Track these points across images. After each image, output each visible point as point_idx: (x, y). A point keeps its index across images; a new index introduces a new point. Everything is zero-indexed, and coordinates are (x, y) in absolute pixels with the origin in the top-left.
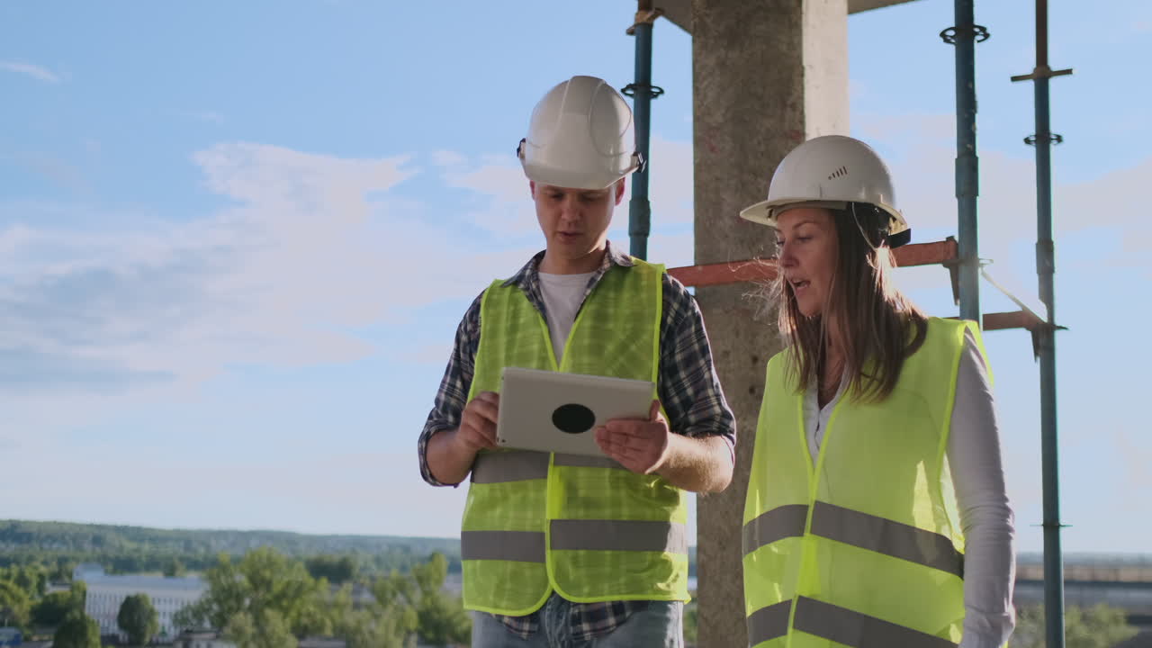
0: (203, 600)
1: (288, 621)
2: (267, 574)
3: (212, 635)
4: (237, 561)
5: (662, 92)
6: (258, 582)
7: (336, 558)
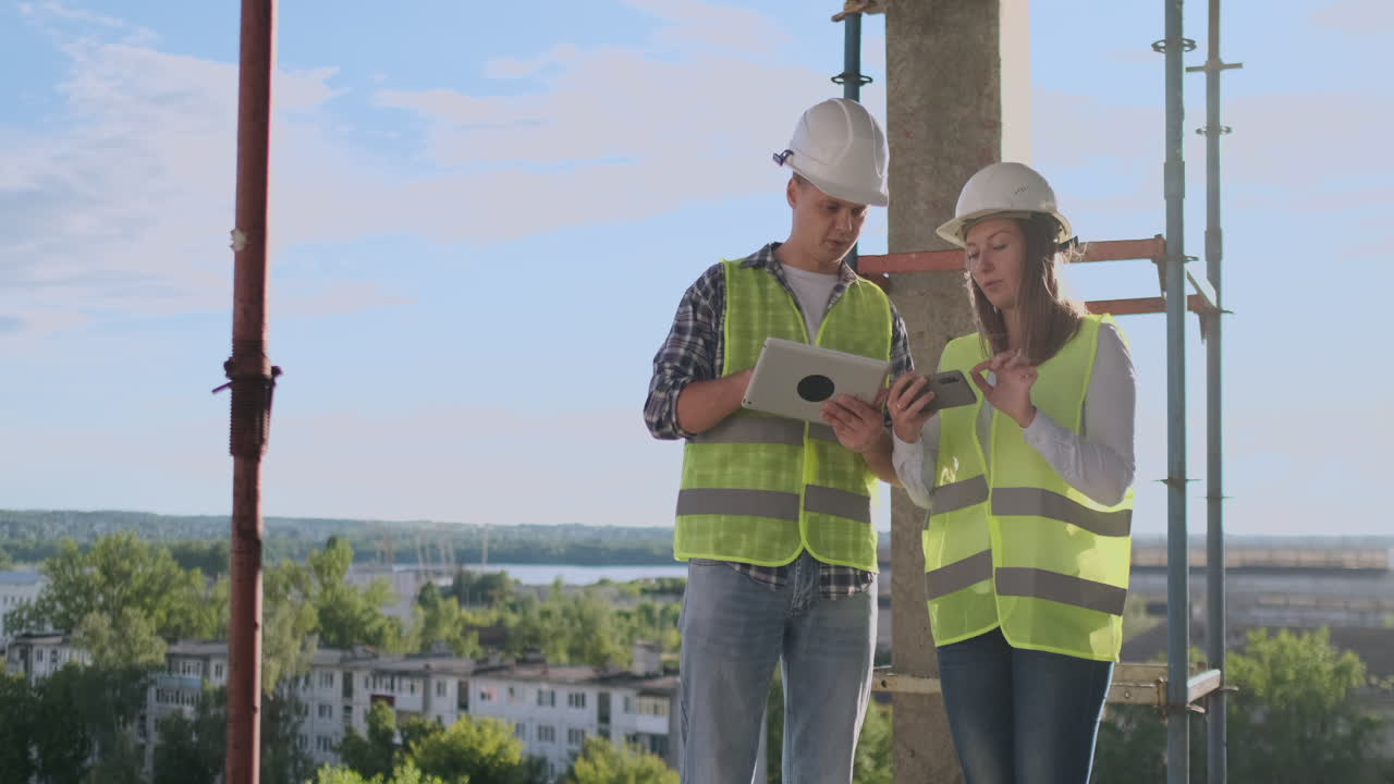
0: (44, 597)
1: (153, 620)
2: (126, 565)
3: (58, 640)
4: (85, 549)
5: (871, 80)
6: (112, 574)
7: (206, 545)
